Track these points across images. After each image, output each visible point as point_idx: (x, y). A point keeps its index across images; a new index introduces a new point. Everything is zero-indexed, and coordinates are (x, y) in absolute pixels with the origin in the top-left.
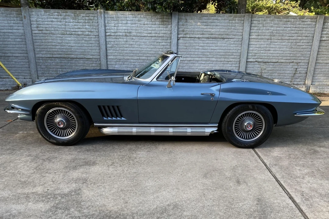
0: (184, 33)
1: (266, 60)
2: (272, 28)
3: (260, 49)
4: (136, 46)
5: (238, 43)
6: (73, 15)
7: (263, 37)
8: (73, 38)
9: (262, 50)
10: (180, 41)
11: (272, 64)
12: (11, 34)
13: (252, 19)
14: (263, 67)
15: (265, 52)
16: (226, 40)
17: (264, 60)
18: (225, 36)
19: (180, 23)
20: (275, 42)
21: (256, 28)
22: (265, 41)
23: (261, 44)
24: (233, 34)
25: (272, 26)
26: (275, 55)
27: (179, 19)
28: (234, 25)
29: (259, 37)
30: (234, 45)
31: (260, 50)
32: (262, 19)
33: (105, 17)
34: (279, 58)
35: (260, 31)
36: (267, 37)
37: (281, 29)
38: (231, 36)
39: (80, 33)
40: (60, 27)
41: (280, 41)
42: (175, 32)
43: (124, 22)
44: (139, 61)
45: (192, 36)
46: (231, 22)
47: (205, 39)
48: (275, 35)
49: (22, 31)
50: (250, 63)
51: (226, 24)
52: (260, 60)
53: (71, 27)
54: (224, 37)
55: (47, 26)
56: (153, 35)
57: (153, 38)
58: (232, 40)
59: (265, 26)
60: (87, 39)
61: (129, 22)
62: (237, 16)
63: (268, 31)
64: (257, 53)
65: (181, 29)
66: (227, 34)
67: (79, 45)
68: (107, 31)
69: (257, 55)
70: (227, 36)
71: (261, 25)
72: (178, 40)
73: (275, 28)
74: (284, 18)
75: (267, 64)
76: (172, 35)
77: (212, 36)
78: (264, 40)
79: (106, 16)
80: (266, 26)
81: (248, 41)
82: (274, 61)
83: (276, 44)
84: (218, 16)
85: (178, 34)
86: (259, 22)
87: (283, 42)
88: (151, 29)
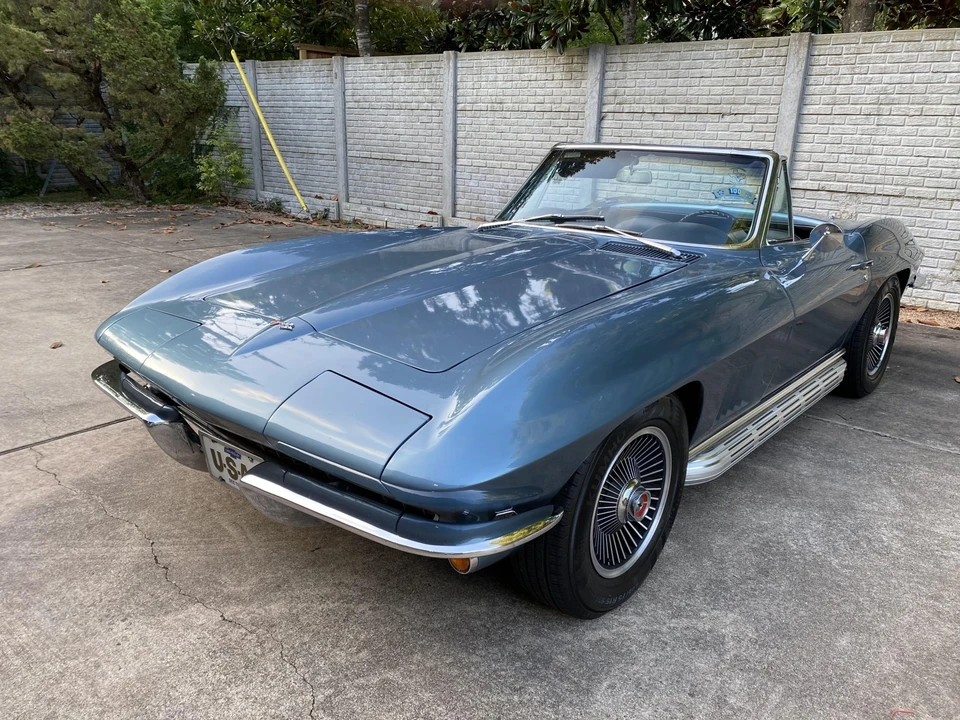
0: (618, 99)
1: (856, 187)
2: (886, 78)
3: (835, 148)
4: (511, 135)
5: (764, 127)
6: (404, 65)
7: (849, 108)
8: (401, 117)
9: (845, 150)
10: (606, 123)
11: (879, 199)
12: (318, 110)
13: (815, 50)
14: (848, 210)
15: (855, 158)
16: (727, 118)
17: (851, 187)
18: (725, 108)
19: (610, 75)
20: (894, 123)
21: (827, 79)
22: (858, 122)
23: (839, 131)
24: (750, 99)
25: (885, 68)
26: (891, 170)
27: (604, 64)
28: (754, 71)
29: (837, 109)
30: (752, 135)
31: (835, 150)
32: (847, 49)
33: (456, 68)
34: (908, 182)
35: (840, 89)
36: (864, 106)
37: (918, 78)
38: (741, 108)
39: (414, 106)
40: (384, 93)
41: (916, 120)
42: (593, 98)
43: (491, 77)
44: (516, 172)
45: (636, 108)
46: (745, 62)
47: (670, 117)
48: (894, 99)
49: (331, 104)
50: (803, 192)
51: (730, 72)
52: (835, 186)
53: (400, 93)
54: (723, 111)
55: (366, 92)
56: (547, 107)
57: (546, 115)
58: (746, 118)
59: (857, 71)
60: (425, 119)
61: (500, 77)
62: (765, 45)
63: (867, 86)
64: (824, 160)
65: (610, 91)
66: (731, 101)
67: (411, 132)
68: (459, 99)
69: (826, 167)
70: (733, 106)
71: (843, 69)
72: (601, 119)
73: (896, 77)
74: (933, 38)
75: (863, 198)
76: (587, 106)
77: (691, 108)
78: (854, 117)
79: (459, 65)
80: (863, 71)
81: (793, 121)
82: (889, 189)
83: (898, 130)
84: (709, 48)
85: (601, 104)
86: (836, 59)
87: (925, 123)
88: (543, 93)
